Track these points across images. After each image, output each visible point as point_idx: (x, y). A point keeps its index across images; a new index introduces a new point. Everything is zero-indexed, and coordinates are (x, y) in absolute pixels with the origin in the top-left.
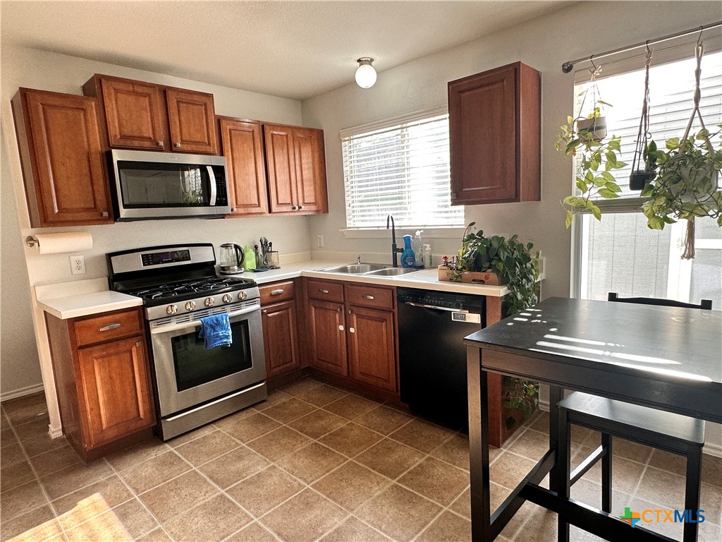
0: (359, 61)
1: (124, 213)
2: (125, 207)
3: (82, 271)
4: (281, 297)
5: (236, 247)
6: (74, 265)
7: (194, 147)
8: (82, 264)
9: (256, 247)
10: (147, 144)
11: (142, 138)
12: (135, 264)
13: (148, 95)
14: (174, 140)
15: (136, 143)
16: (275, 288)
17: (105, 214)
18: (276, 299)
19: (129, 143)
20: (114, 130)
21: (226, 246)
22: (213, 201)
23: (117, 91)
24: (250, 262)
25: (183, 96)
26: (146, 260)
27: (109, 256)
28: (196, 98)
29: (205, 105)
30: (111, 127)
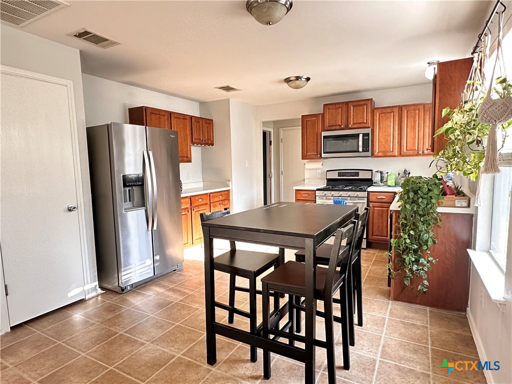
0: (429, 63)
1: (323, 155)
2: (324, 153)
3: (320, 176)
4: (384, 201)
5: (381, 173)
6: (318, 173)
7: (358, 126)
8: (320, 174)
9: (399, 174)
10: (338, 127)
11: (336, 125)
12: (335, 176)
13: (341, 107)
14: (349, 123)
15: (334, 128)
16: (381, 195)
17: (319, 156)
18: (380, 201)
19: (331, 128)
20: (327, 124)
21: (377, 172)
22: (361, 149)
23: (329, 109)
24: (391, 182)
25: (356, 104)
26: (340, 174)
27: (327, 171)
28: (362, 103)
29: (366, 104)
30: (325, 123)
